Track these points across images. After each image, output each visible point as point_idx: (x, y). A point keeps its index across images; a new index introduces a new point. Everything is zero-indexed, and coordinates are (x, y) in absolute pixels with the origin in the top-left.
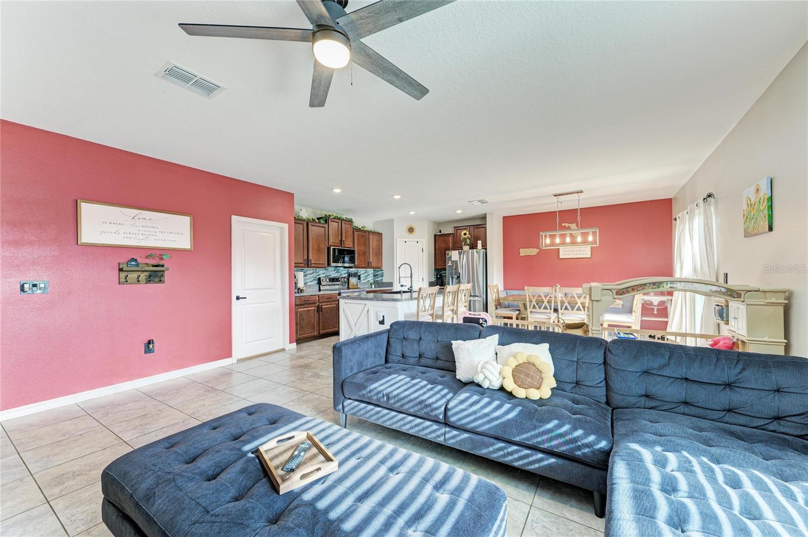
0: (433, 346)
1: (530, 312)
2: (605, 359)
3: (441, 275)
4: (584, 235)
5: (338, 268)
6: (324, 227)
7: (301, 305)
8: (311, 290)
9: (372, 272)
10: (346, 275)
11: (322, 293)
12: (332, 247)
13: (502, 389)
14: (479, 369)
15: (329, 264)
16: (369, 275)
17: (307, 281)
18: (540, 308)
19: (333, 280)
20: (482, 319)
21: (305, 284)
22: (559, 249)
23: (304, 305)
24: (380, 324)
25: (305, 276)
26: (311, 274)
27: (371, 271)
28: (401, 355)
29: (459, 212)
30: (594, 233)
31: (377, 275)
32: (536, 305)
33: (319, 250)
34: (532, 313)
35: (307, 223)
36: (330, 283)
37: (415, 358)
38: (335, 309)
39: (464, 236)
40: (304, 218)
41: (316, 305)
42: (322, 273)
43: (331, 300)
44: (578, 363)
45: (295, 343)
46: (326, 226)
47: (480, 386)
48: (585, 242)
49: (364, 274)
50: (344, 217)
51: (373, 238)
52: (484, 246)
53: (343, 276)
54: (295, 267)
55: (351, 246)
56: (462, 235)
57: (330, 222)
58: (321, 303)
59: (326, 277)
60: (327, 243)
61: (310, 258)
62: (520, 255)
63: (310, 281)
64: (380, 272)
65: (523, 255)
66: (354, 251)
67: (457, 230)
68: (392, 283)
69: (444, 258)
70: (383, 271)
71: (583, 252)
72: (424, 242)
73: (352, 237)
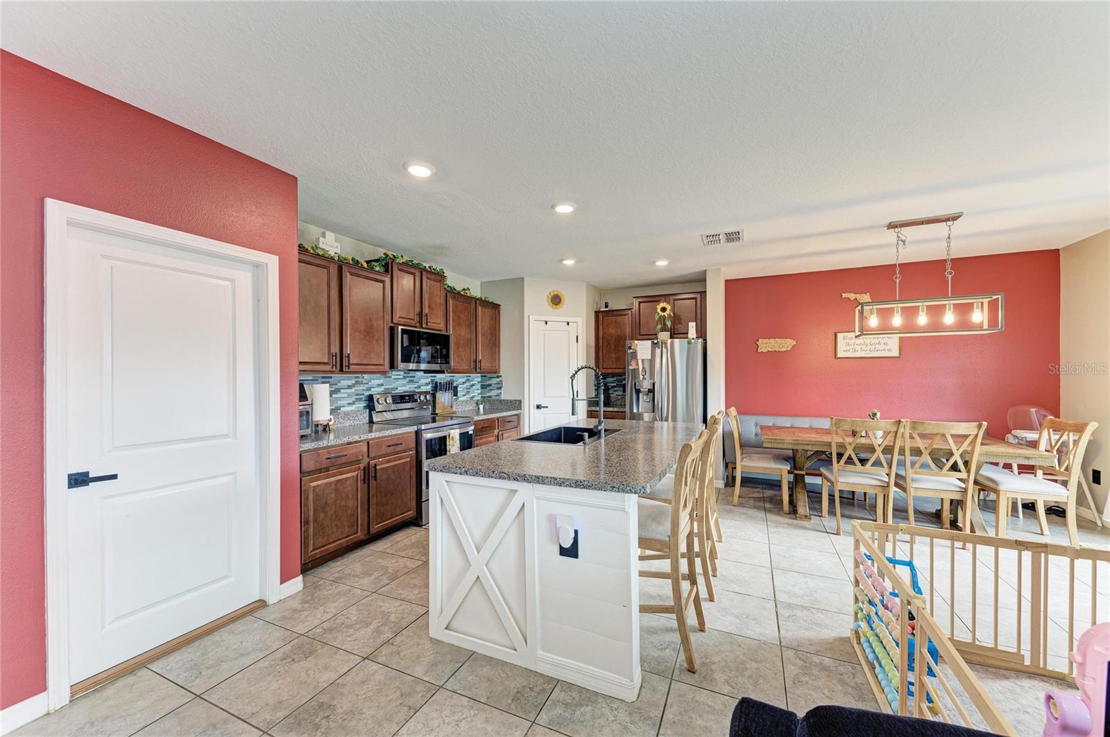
5: (412, 374)
6: (383, 283)
7: (319, 471)
8: (351, 423)
9: (479, 380)
10: (429, 388)
11: (375, 432)
12: (400, 328)
15: (392, 366)
16: (473, 385)
17: (340, 403)
18: (864, 465)
19: (401, 399)
21: (334, 411)
23: (327, 469)
24: (563, 553)
25: (334, 392)
26: (349, 387)
27: (476, 378)
29: (662, 263)
31: (490, 385)
33: (369, 332)
35: (341, 267)
36: (393, 407)
38: (407, 468)
39: (662, 314)
40: (332, 253)
41: (362, 466)
42: (376, 384)
43: (399, 448)
45: (299, 576)
46: (387, 280)
48: (885, 329)
49: (464, 383)
50: (426, 264)
51: (483, 314)
52: (702, 334)
53: (424, 389)
54: (302, 372)
55: (442, 326)
56: (659, 310)
57: (396, 272)
58: (374, 458)
59: (385, 393)
60: (388, 317)
61: (349, 351)
62: (760, 350)
63: (349, 404)
64: (494, 381)
65: (765, 350)
66: (448, 337)
67: (640, 303)
68: (520, 401)
69: (614, 355)
70: (500, 379)
71: (882, 347)
72: (580, 325)
73: (443, 308)
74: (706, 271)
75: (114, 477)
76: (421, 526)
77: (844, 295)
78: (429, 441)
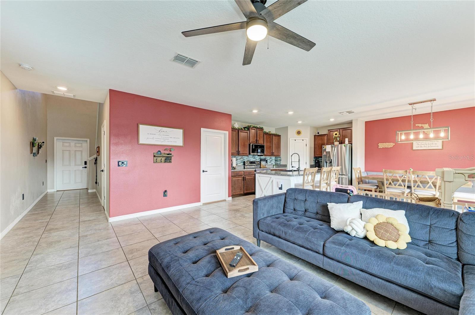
0: (314, 205)
1: (387, 187)
2: (457, 225)
3: (318, 161)
4: (437, 132)
5: (254, 156)
6: (247, 133)
7: (234, 176)
8: (240, 168)
9: (274, 158)
10: (259, 160)
11: (245, 170)
12: (251, 144)
13: (366, 238)
14: (348, 223)
15: (249, 154)
16: (272, 160)
17: (238, 163)
18: (395, 185)
19: (252, 163)
20: (349, 190)
21: (237, 164)
22: (413, 143)
23: (236, 176)
24: (279, 189)
25: (237, 160)
26: (240, 159)
27: (273, 158)
28: (294, 209)
29: (332, 120)
31: (277, 160)
32: (392, 182)
33: (244, 145)
34: (388, 188)
35: (238, 131)
36: (250, 165)
37: (302, 212)
38: (253, 179)
39: (335, 136)
40: (237, 128)
41: (243, 176)
42: (246, 159)
43: (251, 174)
44: (430, 227)
45: (231, 197)
46: (248, 132)
47: (349, 234)
49: (269, 159)
50: (258, 126)
51: (275, 139)
52: (350, 142)
53: (258, 160)
54: (232, 155)
55: (262, 143)
56: (334, 135)
57: (250, 129)
58: (245, 175)
59: (248, 161)
60: (248, 142)
61: (240, 150)
62: (379, 147)
63: (239, 163)
64: (279, 159)
65: (381, 147)
66: (264, 146)
67: (330, 132)
68: (286, 165)
69: (320, 150)
70: (281, 158)
71: (434, 145)
72: (307, 140)
73: (263, 138)
75: (207, 171)
77: (417, 125)
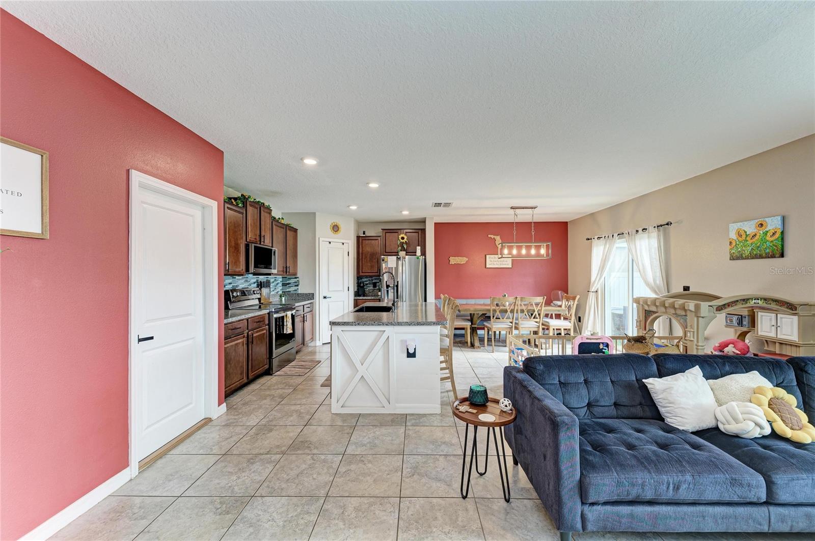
6: (242, 214)
7: (230, 337)
9: (281, 280)
12: (253, 245)
15: (247, 270)
19: (244, 292)
20: (603, 343)
23: (233, 336)
24: (408, 357)
29: (405, 213)
30: (547, 246)
31: (290, 284)
33: (235, 248)
35: (224, 204)
36: (241, 298)
38: (265, 337)
39: (401, 241)
41: (245, 335)
43: (261, 324)
45: (225, 404)
46: (244, 212)
48: (509, 255)
49: (273, 282)
50: (262, 202)
51: (289, 235)
52: (424, 253)
53: (253, 286)
55: (270, 243)
56: (400, 239)
57: (248, 206)
58: (251, 330)
60: (244, 238)
61: (227, 259)
62: (450, 263)
64: (292, 281)
65: (453, 263)
67: (386, 233)
68: (313, 294)
69: (369, 264)
70: (298, 279)
71: (505, 263)
72: (350, 245)
73: (270, 231)
74: (425, 218)
75: (152, 338)
76: (271, 375)
77: (489, 236)
78: (276, 319)
